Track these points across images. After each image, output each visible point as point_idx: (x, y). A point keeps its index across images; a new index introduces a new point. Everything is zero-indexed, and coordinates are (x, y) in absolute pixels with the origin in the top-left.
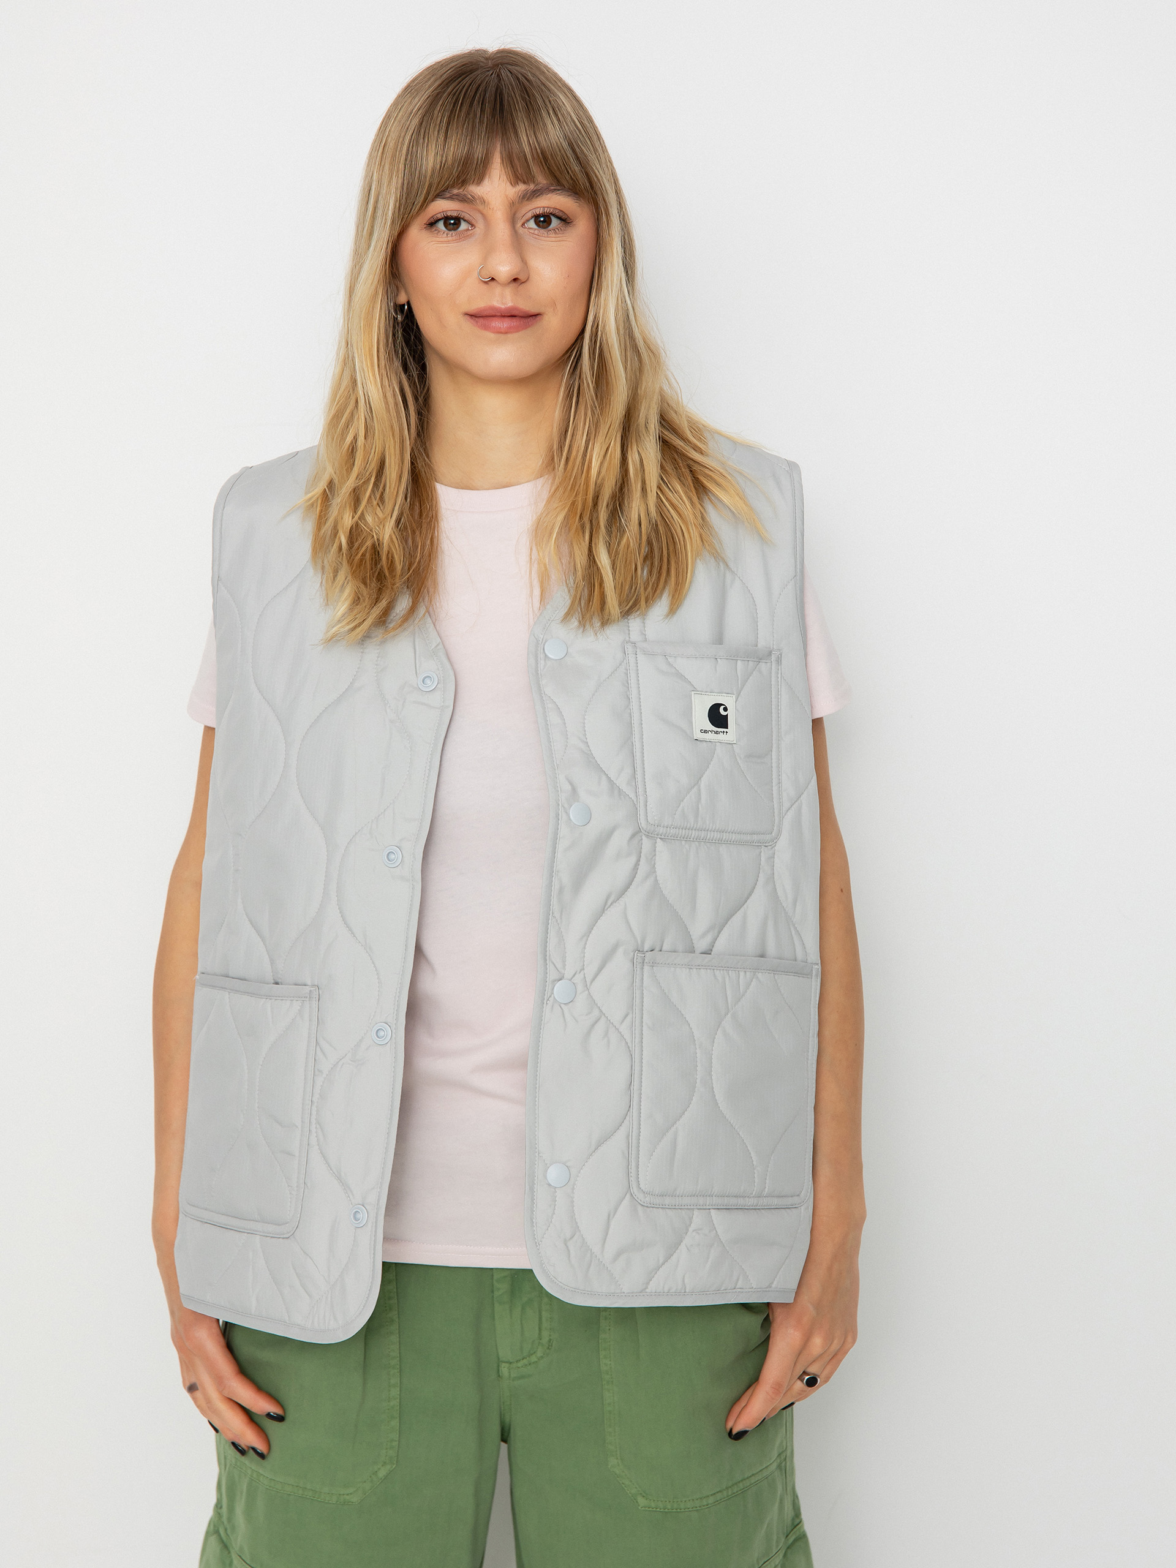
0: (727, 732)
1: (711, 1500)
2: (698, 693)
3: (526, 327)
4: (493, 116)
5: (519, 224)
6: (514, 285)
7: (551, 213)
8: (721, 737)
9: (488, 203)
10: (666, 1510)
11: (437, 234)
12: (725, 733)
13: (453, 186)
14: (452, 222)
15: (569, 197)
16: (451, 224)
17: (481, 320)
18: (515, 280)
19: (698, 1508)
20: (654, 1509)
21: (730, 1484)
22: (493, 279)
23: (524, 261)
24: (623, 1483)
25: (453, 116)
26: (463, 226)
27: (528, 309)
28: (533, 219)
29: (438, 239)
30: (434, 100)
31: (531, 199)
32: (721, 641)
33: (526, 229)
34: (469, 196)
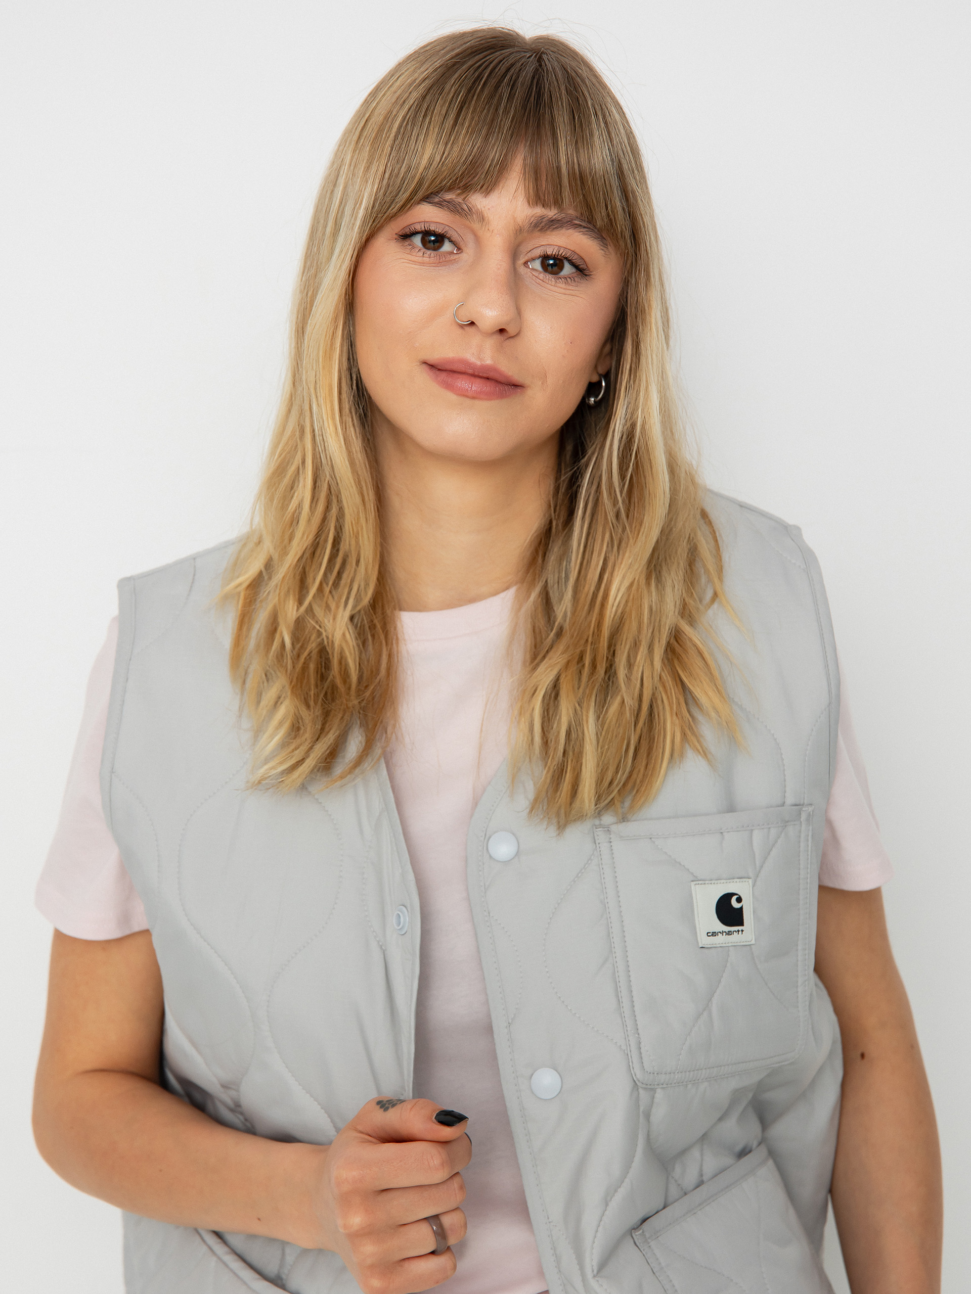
0: (742, 931)
2: (700, 882)
3: (501, 396)
4: (524, 107)
5: (521, 261)
6: (498, 337)
7: (566, 258)
8: (735, 938)
9: (490, 223)
11: (411, 249)
12: (740, 932)
13: (450, 189)
14: (433, 238)
15: (595, 240)
16: (430, 241)
17: (443, 375)
18: (502, 331)
22: (472, 323)
23: (519, 312)
25: (471, 95)
26: (447, 247)
27: (510, 374)
28: (541, 259)
29: (409, 257)
30: (449, 69)
31: (546, 230)
32: (731, 808)
33: (529, 270)
34: (465, 207)
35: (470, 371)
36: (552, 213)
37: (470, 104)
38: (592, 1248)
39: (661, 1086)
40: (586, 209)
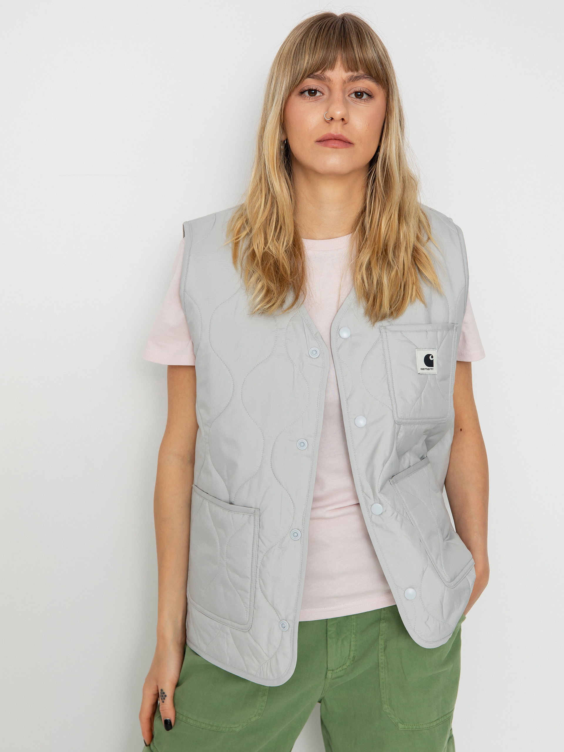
0: (433, 369)
1: (435, 724)
2: (419, 349)
3: (346, 147)
5: (347, 95)
6: (341, 122)
7: (364, 92)
8: (430, 371)
9: (332, 81)
10: (413, 730)
11: (305, 97)
13: (317, 71)
14: (313, 92)
15: (374, 82)
17: (324, 143)
18: (343, 119)
19: (429, 728)
20: (407, 729)
21: (442, 715)
22: (332, 119)
23: (348, 112)
24: (391, 717)
26: (318, 94)
27: (348, 138)
28: (354, 93)
29: (305, 100)
31: (355, 81)
32: (430, 323)
33: (350, 98)
34: (323, 77)
35: (333, 138)
36: (355, 74)
37: (319, 38)
38: (378, 482)
39: (403, 424)
40: (368, 71)
